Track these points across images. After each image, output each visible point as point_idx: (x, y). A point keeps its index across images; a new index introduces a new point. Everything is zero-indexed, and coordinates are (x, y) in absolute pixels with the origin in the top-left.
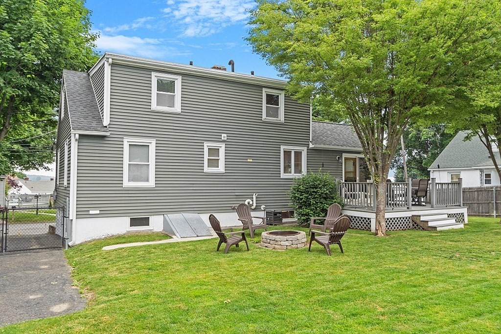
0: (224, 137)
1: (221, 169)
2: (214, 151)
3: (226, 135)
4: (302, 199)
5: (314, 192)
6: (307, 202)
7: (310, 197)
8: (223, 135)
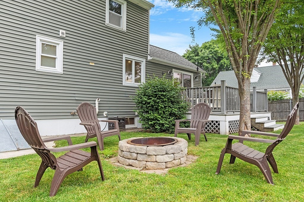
0: (63, 33)
1: (59, 68)
2: (50, 48)
3: (64, 32)
4: (149, 103)
5: (162, 95)
6: (155, 107)
7: (158, 100)
8: (61, 31)
